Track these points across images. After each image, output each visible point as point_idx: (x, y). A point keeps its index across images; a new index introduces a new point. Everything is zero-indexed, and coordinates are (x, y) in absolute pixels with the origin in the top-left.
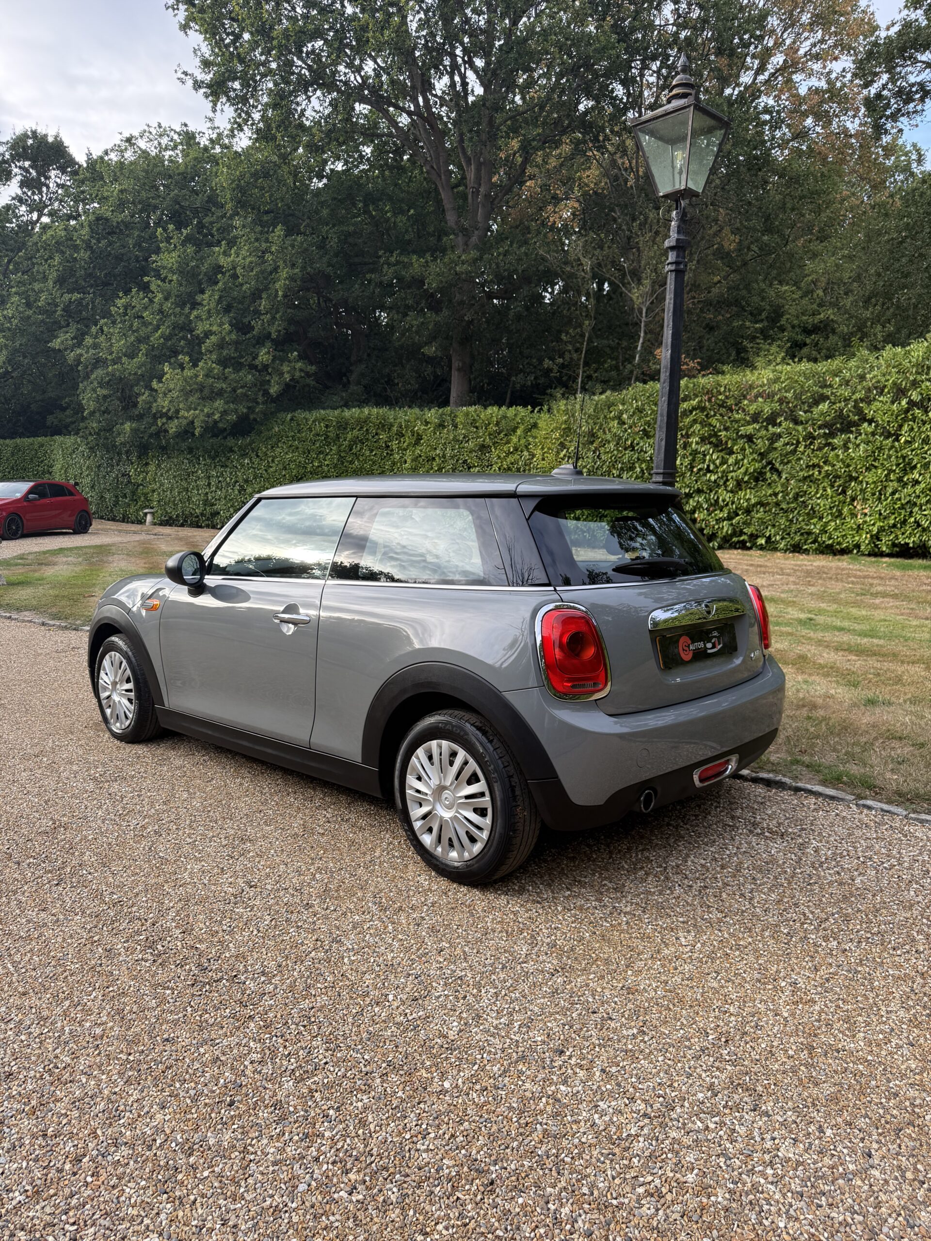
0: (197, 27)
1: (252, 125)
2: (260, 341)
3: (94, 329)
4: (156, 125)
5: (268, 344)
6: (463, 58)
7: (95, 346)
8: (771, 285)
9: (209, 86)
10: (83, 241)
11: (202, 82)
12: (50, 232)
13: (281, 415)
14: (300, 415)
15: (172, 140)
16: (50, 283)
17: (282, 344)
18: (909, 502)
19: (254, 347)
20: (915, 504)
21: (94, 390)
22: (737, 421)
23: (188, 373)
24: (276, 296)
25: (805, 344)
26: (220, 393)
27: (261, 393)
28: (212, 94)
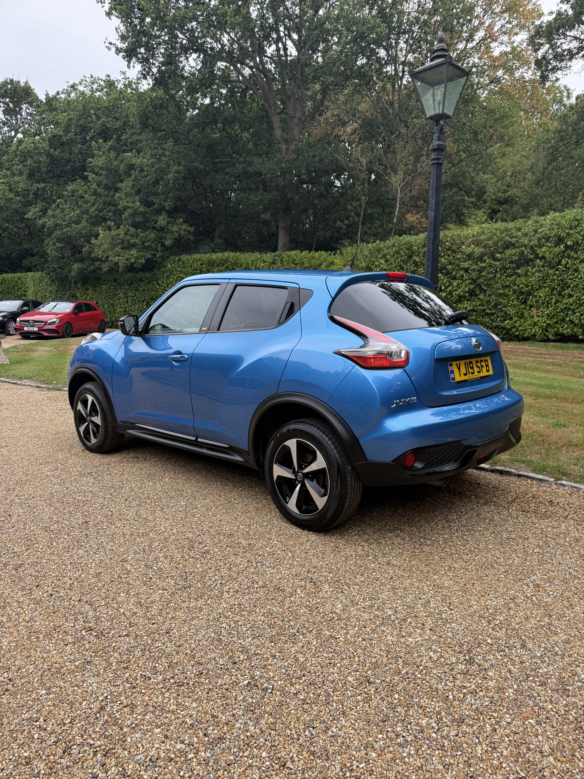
0: (116, 14)
1: (152, 75)
2: (159, 212)
3: (53, 206)
4: (90, 76)
5: (164, 214)
6: (284, 33)
7: (54, 216)
8: (478, 174)
9: (125, 51)
10: (45, 150)
11: (121, 49)
12: (24, 145)
13: (172, 257)
14: (184, 257)
15: (100, 86)
16: (25, 177)
17: (172, 213)
18: (565, 308)
19: (155, 215)
20: (570, 309)
21: (54, 244)
22: (458, 259)
23: (114, 233)
24: (168, 184)
25: (499, 211)
26: (134, 246)
27: (160, 244)
28: (127, 56)
